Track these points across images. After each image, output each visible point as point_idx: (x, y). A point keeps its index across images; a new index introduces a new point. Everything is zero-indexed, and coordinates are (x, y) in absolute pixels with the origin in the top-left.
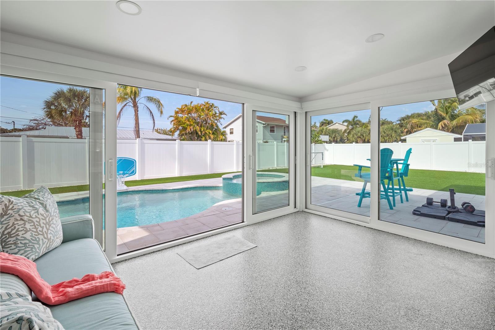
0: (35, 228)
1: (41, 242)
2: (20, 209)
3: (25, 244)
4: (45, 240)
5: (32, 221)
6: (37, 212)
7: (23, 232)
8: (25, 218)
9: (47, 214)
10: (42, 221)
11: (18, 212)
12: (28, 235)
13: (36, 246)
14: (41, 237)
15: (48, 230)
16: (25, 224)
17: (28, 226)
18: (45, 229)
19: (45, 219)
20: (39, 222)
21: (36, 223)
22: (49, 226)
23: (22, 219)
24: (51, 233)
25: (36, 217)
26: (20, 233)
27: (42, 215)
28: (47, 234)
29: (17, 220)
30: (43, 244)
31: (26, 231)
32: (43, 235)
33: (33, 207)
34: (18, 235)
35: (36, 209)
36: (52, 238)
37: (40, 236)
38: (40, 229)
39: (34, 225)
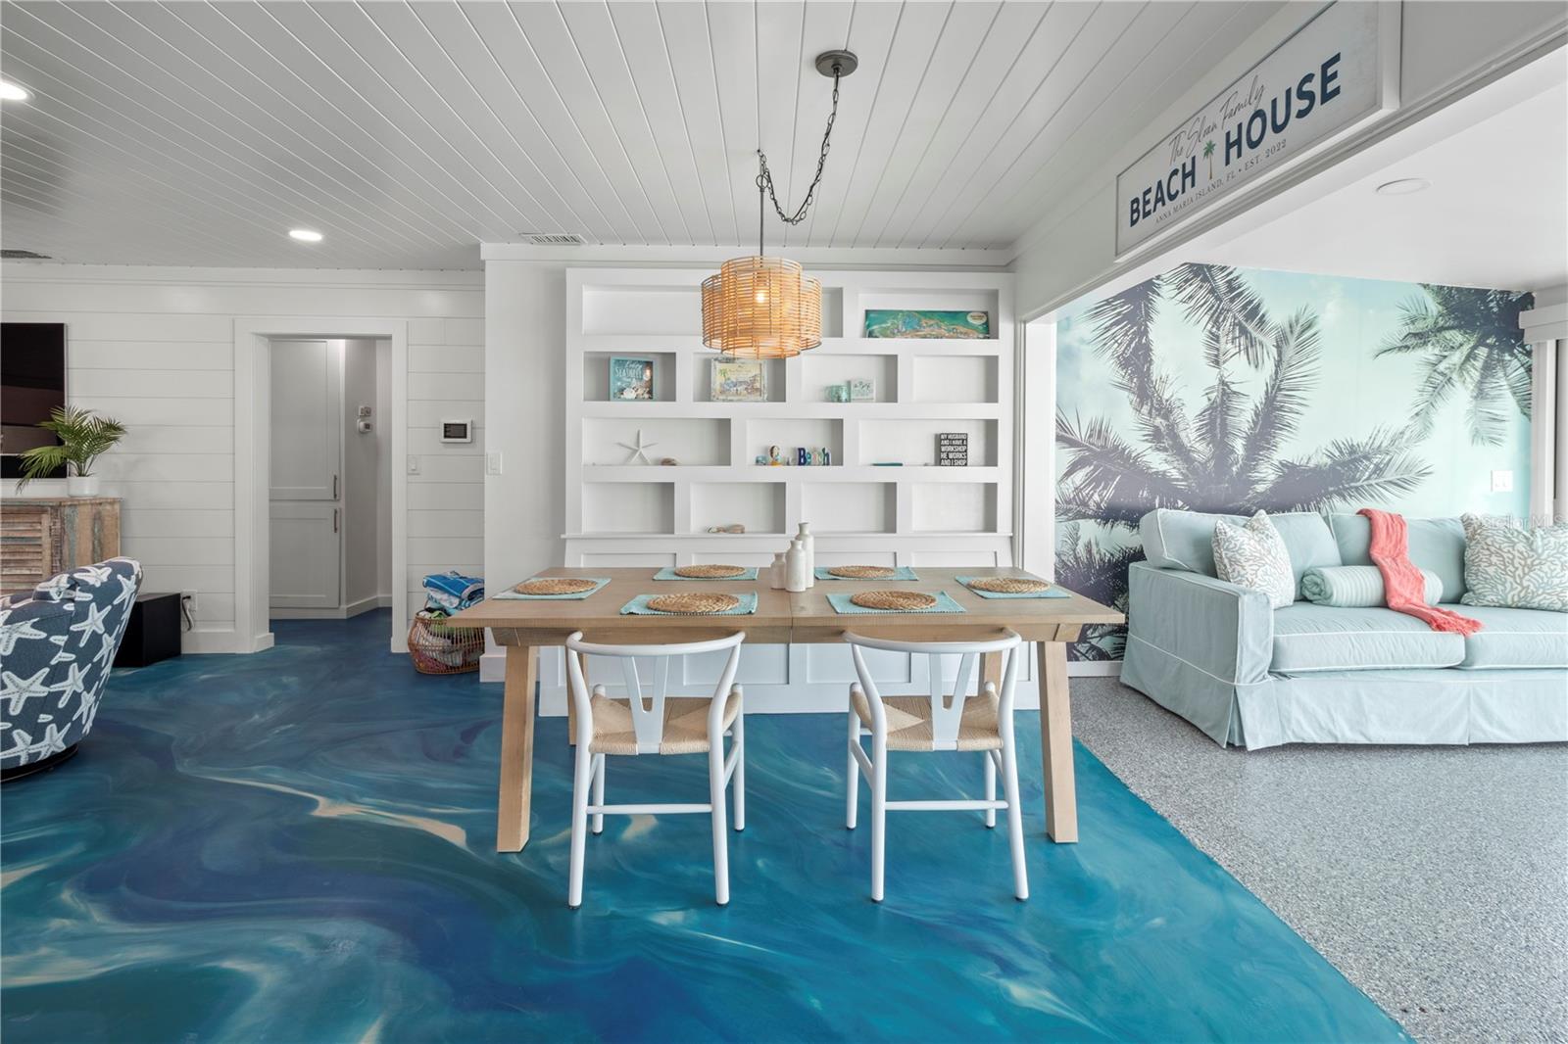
0: (1505, 565)
1: (1508, 585)
2: (1488, 537)
3: (1486, 579)
4: (1515, 585)
5: (1502, 556)
6: (1513, 547)
7: (1486, 564)
8: (1493, 549)
9: (1531, 553)
10: (1516, 561)
11: (1485, 539)
12: (1491, 570)
13: (1500, 587)
14: (1510, 579)
15: (1525, 574)
16: (1490, 556)
17: (1494, 559)
18: (1520, 572)
19: (1525, 559)
20: (1512, 560)
21: (1507, 560)
22: (1530, 570)
23: (1488, 549)
24: (1529, 580)
25: (1509, 552)
26: (1483, 564)
27: (1521, 553)
28: (1521, 579)
29: (1483, 549)
30: (1512, 589)
31: (1491, 565)
32: (1514, 577)
33: (1508, 538)
34: (1480, 566)
35: (1513, 542)
36: (1532, 587)
37: (1507, 577)
38: (1511, 568)
39: (1503, 561)
